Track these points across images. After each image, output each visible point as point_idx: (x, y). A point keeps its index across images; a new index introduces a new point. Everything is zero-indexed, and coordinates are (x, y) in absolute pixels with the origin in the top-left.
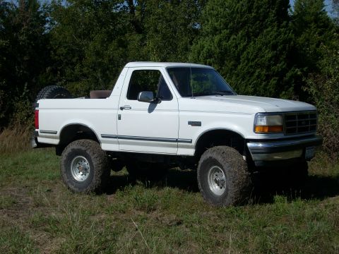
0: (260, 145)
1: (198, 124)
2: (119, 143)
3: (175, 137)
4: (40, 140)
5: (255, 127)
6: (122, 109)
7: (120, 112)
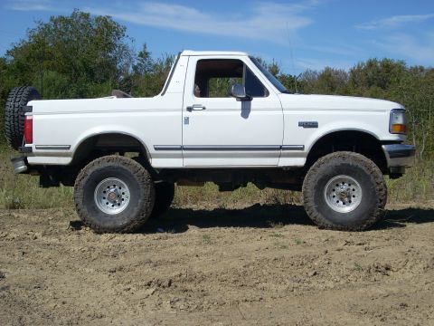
1: (314, 125)
2: (183, 156)
3: (278, 143)
4: (31, 160)
5: (391, 126)
6: (190, 109)
7: (187, 114)
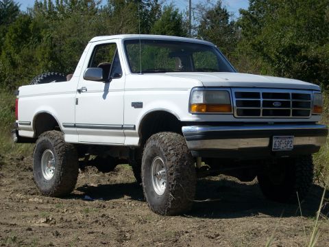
0: (197, 129)
1: (140, 105)
2: (78, 133)
4: (21, 133)
5: (190, 106)
6: (80, 91)
7: (78, 95)
